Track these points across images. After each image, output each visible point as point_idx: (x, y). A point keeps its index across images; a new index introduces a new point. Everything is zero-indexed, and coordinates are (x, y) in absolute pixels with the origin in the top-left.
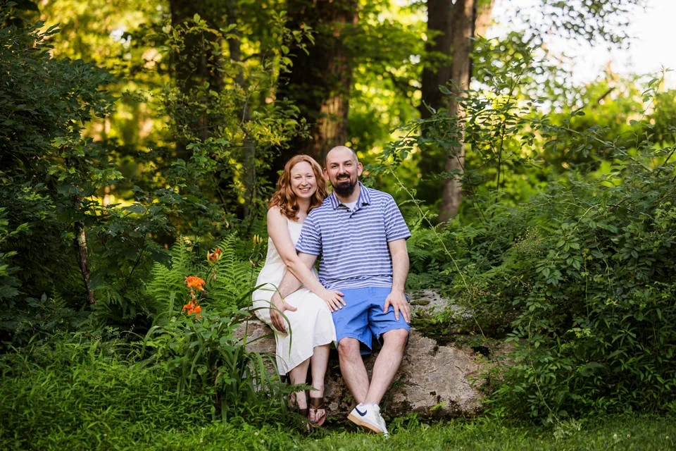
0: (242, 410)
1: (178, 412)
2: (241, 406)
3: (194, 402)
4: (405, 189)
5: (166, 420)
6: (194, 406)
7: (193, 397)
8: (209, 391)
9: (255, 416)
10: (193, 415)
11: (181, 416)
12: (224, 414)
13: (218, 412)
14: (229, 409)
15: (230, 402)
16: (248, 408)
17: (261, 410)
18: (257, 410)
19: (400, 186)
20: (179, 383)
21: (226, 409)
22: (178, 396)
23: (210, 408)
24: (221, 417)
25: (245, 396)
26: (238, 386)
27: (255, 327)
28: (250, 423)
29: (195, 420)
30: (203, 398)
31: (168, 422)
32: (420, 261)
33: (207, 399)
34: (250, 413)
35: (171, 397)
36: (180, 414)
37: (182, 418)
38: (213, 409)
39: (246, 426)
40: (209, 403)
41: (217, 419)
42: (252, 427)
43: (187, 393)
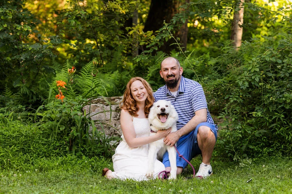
0: (82, 149)
1: (50, 149)
2: (83, 147)
3: (58, 144)
4: (173, 37)
5: (43, 153)
6: (58, 146)
7: (57, 142)
8: (66, 139)
9: (89, 152)
10: (57, 151)
11: (51, 151)
12: (74, 150)
13: (71, 150)
14: (76, 148)
15: (77, 144)
16: (86, 148)
17: (93, 149)
18: (90, 149)
19: (171, 36)
20: (51, 135)
21: (75, 148)
22: (50, 141)
23: (66, 147)
24: (72, 153)
25: (85, 142)
26: (81, 136)
27: (96, 107)
28: (86, 156)
29: (58, 154)
30: (63, 143)
31: (44, 154)
32: (188, 75)
33: (65, 143)
34: (87, 151)
35: (47, 142)
36: (51, 150)
37: (51, 152)
38: (67, 148)
39: (84, 157)
40: (66, 145)
41: (70, 153)
42: (87, 158)
43: (54, 140)
